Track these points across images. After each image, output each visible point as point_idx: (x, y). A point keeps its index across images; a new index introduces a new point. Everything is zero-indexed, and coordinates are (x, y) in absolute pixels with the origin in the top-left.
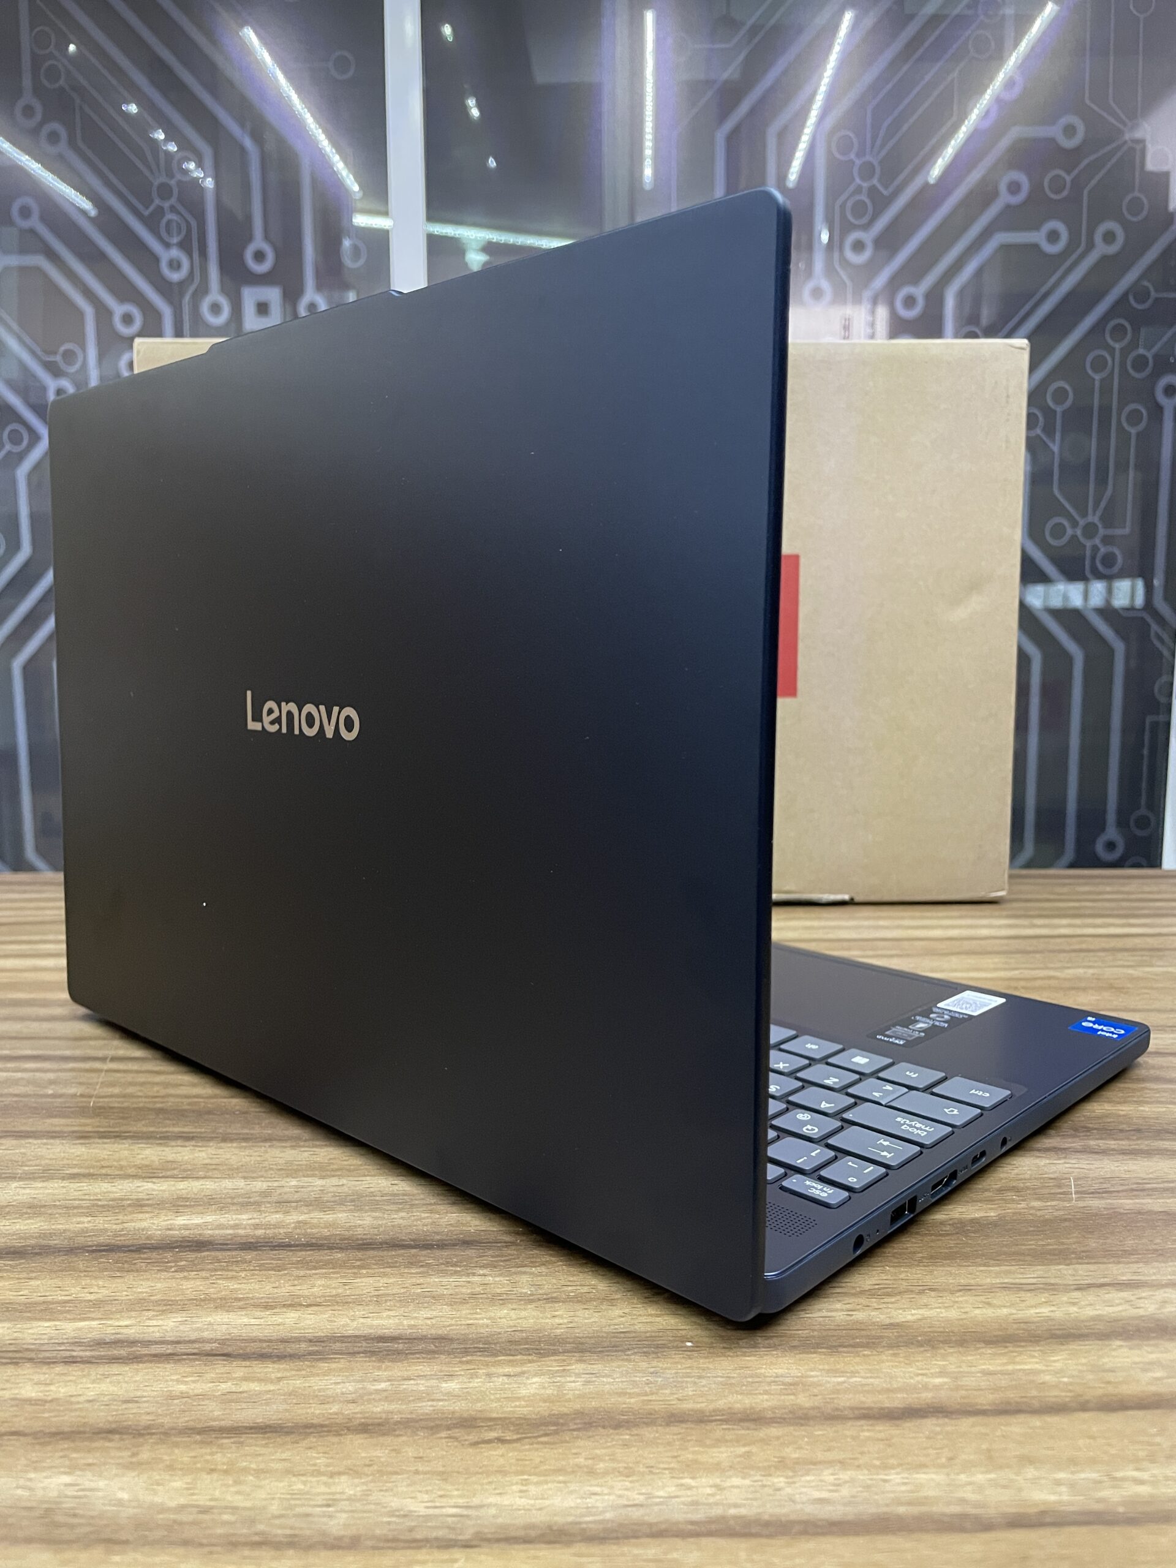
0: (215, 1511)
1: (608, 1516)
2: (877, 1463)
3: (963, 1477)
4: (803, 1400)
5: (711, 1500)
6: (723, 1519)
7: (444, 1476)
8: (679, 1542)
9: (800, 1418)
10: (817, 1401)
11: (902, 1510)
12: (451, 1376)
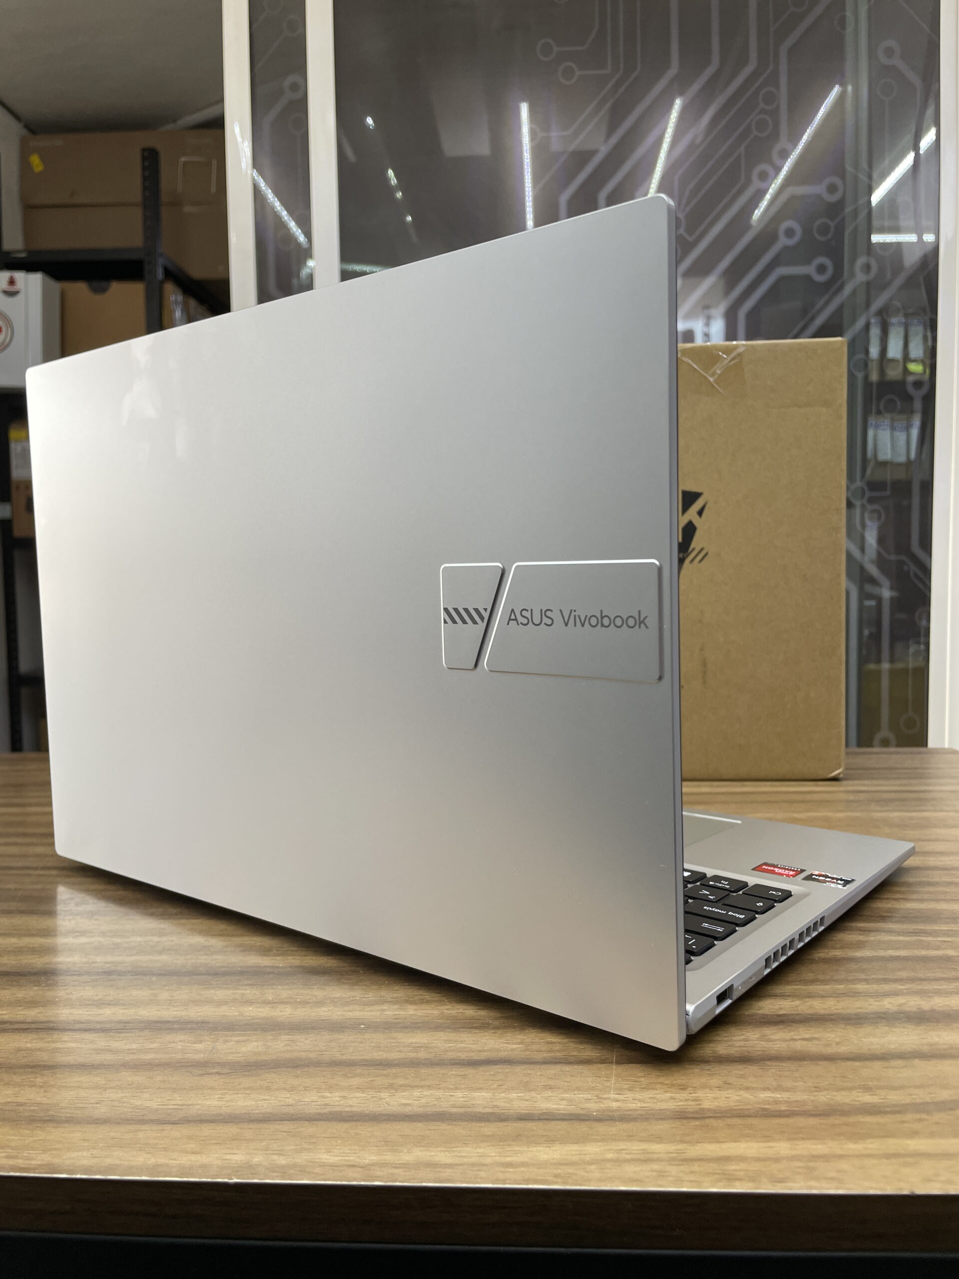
0: (28, 1105)
1: (269, 1110)
2: (452, 1087)
3: (503, 1095)
4: (422, 1055)
5: (337, 1103)
6: (341, 1112)
7: (174, 1090)
8: (306, 1122)
9: (414, 1064)
10: (429, 1056)
11: (454, 1110)
12: (201, 1042)
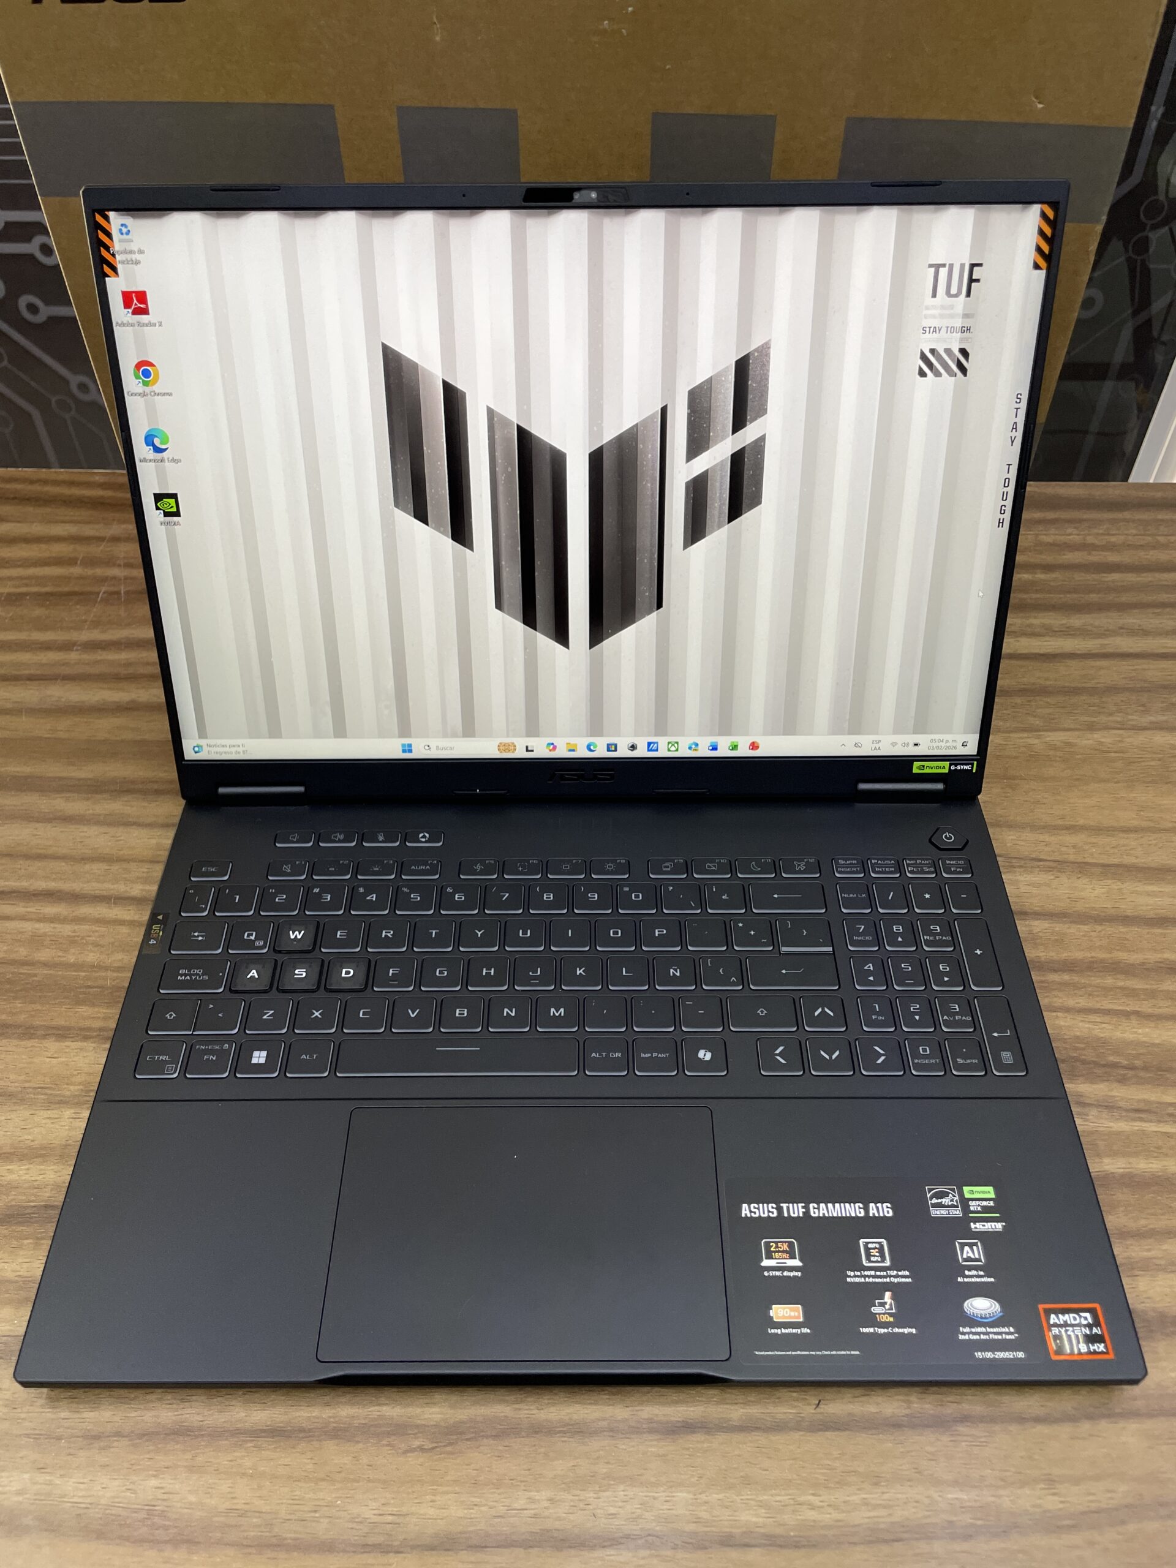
0: (248, 1514)
1: (483, 1526)
3: (704, 1496)
6: (552, 1530)
7: (386, 1484)
8: (522, 1552)
11: (660, 1527)
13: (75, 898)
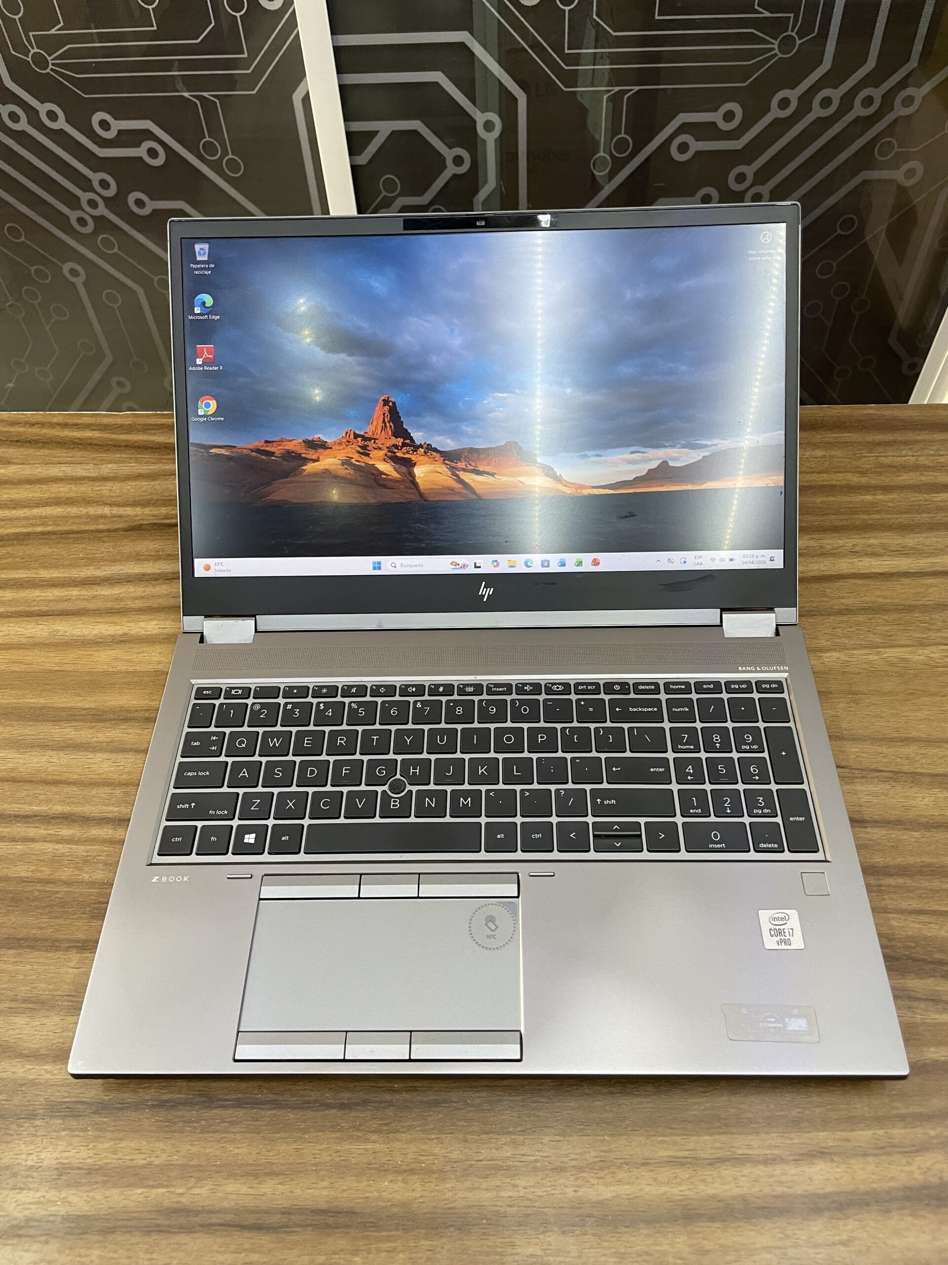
13: (86, 820)
